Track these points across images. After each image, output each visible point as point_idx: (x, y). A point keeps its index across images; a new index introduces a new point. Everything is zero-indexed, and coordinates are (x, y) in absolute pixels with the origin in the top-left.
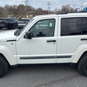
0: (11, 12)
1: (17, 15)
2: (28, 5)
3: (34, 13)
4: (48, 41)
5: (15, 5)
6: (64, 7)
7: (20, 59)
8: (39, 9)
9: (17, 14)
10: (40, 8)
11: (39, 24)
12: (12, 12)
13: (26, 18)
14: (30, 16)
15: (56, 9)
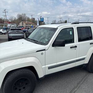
7: (49, 69)
15: (12, 18)
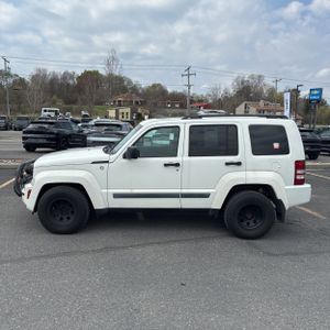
0: (55, 97)
1: (74, 107)
2: (116, 73)
3: (137, 103)
4: (166, 165)
5: (70, 71)
6: (243, 83)
7: (114, 197)
8: (154, 86)
9: (74, 102)
10: (159, 85)
11: (150, 139)
12: (59, 96)
13: (106, 117)
14: (121, 111)
15: (216, 89)
